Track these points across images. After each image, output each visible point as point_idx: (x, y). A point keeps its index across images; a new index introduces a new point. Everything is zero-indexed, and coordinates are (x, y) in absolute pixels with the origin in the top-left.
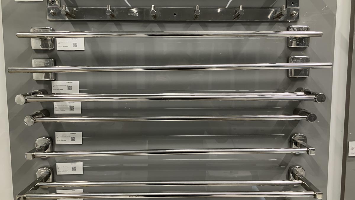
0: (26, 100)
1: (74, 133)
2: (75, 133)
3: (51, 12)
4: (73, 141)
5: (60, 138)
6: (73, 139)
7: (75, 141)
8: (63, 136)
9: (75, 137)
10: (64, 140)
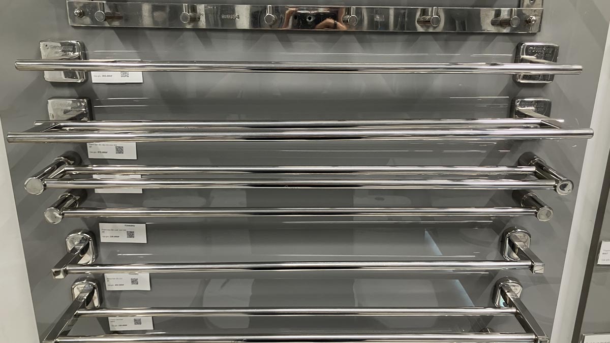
0: (45, 185)
1: (131, 226)
2: (133, 226)
3: (77, 13)
4: (131, 237)
5: (108, 233)
6: (131, 234)
7: (133, 237)
8: (112, 230)
9: (133, 232)
10: (115, 237)
